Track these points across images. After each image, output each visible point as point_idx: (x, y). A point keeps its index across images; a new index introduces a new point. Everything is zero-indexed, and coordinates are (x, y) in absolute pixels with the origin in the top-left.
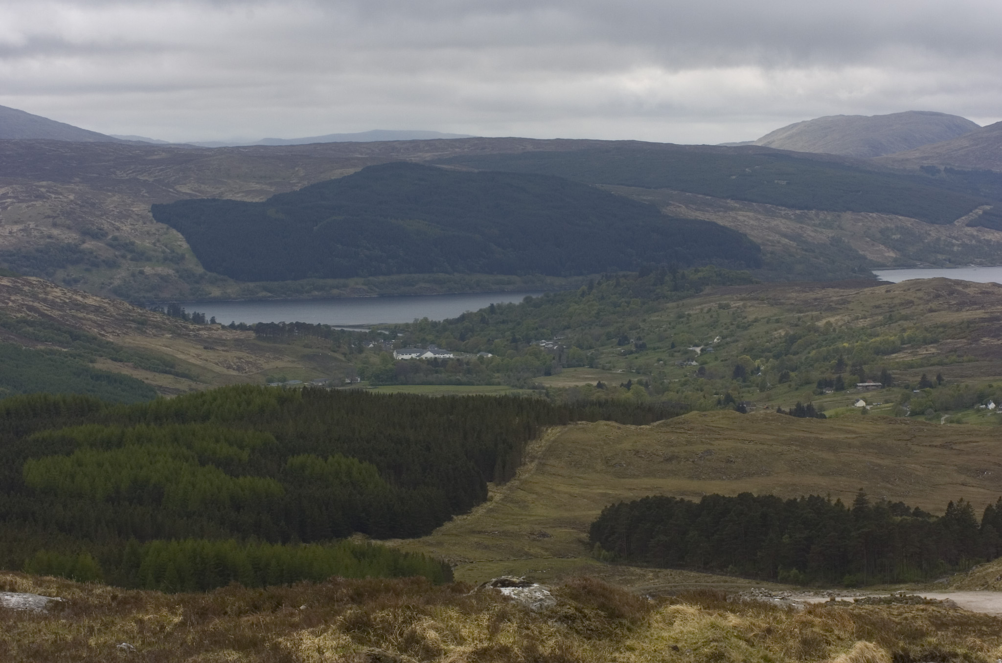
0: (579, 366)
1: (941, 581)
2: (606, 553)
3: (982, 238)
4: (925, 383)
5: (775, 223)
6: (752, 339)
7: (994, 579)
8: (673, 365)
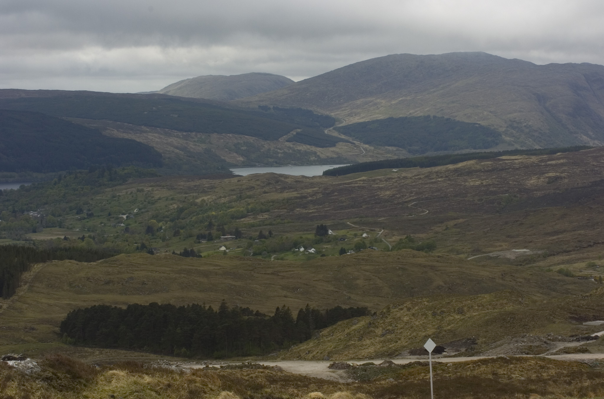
0: (53, 227)
1: (272, 355)
2: (71, 339)
3: (296, 149)
4: (261, 236)
5: (171, 140)
6: (157, 210)
7: (304, 354)
8: (110, 226)
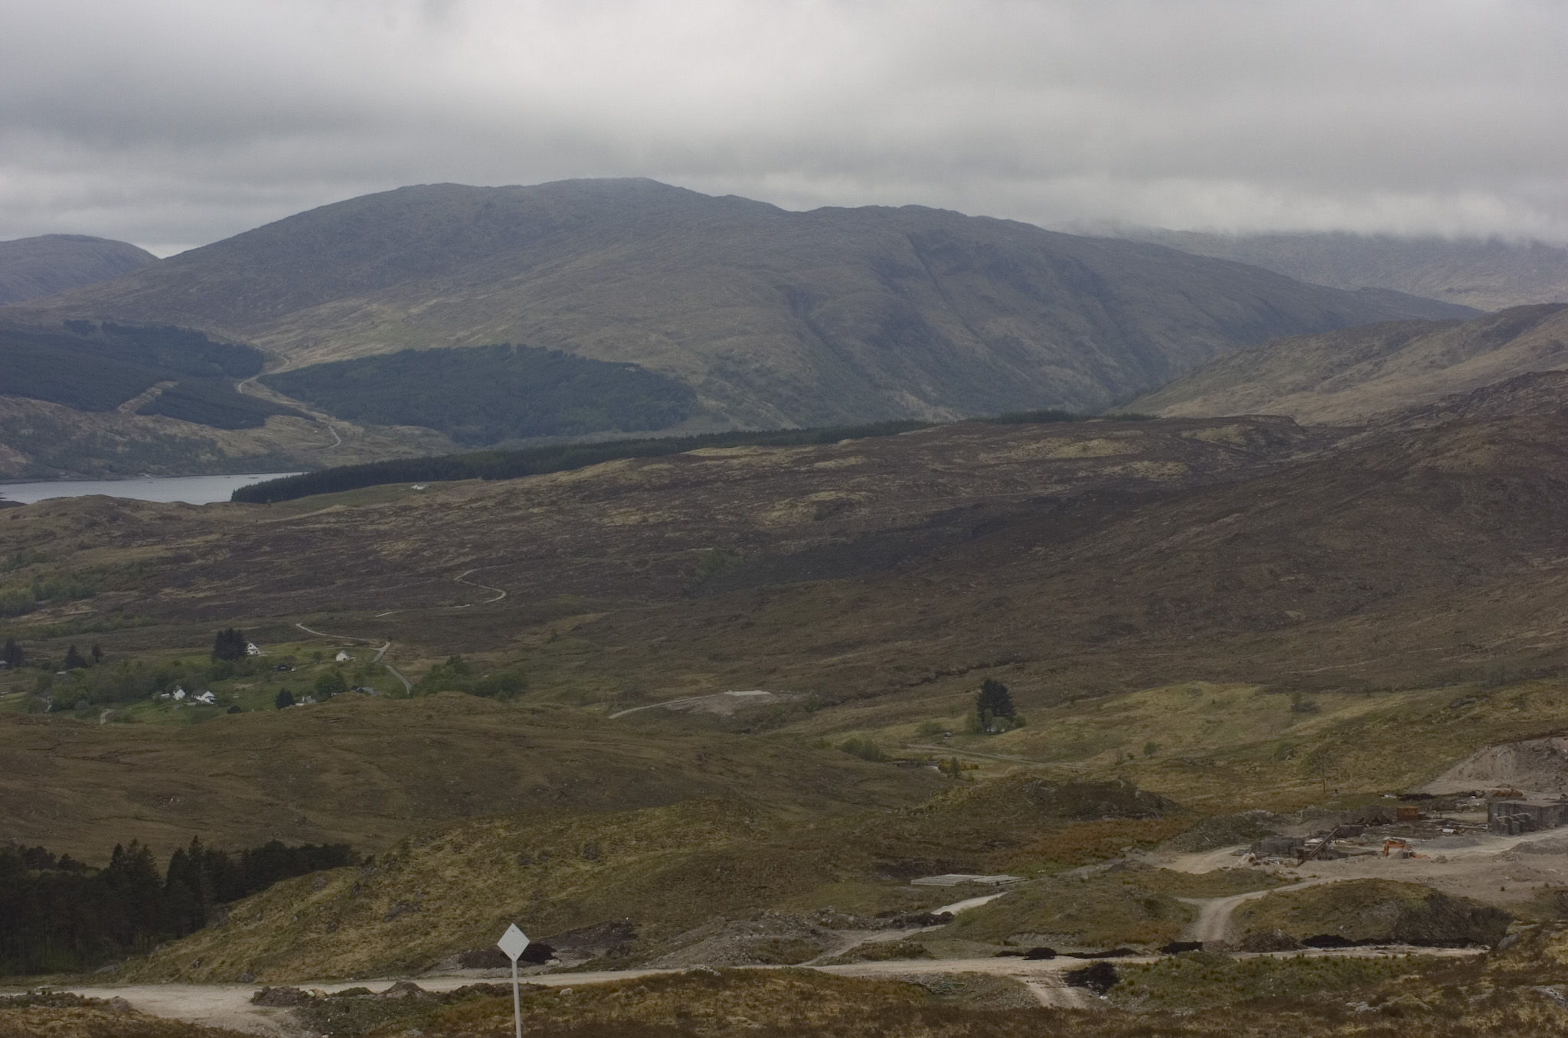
1: (106, 969)
3: (162, 433)
4: (73, 661)
7: (188, 966)
